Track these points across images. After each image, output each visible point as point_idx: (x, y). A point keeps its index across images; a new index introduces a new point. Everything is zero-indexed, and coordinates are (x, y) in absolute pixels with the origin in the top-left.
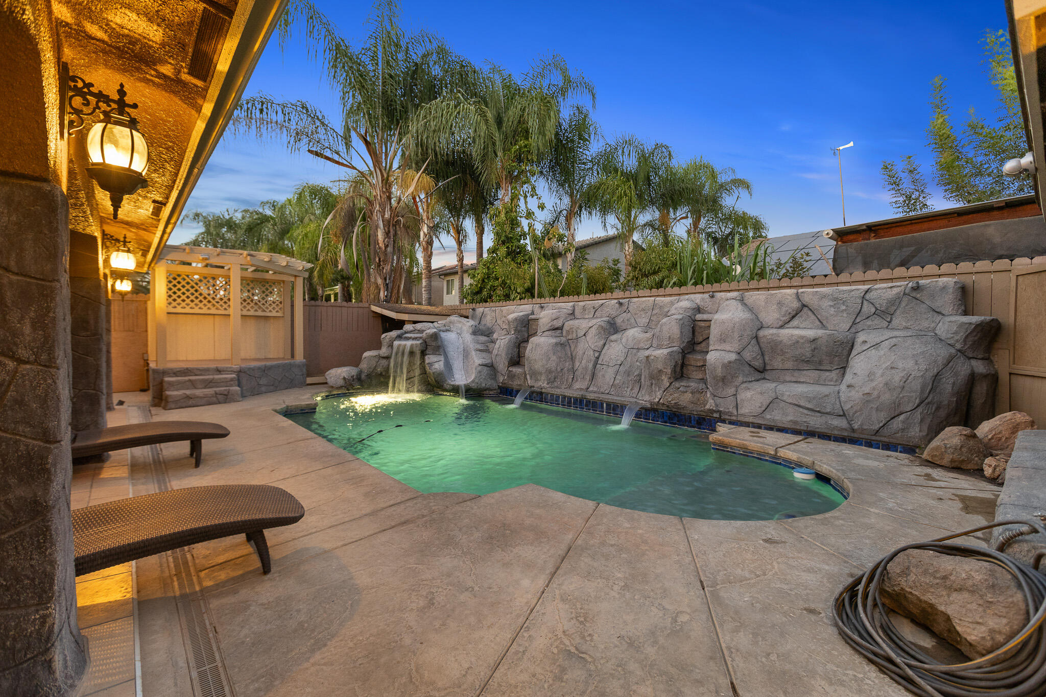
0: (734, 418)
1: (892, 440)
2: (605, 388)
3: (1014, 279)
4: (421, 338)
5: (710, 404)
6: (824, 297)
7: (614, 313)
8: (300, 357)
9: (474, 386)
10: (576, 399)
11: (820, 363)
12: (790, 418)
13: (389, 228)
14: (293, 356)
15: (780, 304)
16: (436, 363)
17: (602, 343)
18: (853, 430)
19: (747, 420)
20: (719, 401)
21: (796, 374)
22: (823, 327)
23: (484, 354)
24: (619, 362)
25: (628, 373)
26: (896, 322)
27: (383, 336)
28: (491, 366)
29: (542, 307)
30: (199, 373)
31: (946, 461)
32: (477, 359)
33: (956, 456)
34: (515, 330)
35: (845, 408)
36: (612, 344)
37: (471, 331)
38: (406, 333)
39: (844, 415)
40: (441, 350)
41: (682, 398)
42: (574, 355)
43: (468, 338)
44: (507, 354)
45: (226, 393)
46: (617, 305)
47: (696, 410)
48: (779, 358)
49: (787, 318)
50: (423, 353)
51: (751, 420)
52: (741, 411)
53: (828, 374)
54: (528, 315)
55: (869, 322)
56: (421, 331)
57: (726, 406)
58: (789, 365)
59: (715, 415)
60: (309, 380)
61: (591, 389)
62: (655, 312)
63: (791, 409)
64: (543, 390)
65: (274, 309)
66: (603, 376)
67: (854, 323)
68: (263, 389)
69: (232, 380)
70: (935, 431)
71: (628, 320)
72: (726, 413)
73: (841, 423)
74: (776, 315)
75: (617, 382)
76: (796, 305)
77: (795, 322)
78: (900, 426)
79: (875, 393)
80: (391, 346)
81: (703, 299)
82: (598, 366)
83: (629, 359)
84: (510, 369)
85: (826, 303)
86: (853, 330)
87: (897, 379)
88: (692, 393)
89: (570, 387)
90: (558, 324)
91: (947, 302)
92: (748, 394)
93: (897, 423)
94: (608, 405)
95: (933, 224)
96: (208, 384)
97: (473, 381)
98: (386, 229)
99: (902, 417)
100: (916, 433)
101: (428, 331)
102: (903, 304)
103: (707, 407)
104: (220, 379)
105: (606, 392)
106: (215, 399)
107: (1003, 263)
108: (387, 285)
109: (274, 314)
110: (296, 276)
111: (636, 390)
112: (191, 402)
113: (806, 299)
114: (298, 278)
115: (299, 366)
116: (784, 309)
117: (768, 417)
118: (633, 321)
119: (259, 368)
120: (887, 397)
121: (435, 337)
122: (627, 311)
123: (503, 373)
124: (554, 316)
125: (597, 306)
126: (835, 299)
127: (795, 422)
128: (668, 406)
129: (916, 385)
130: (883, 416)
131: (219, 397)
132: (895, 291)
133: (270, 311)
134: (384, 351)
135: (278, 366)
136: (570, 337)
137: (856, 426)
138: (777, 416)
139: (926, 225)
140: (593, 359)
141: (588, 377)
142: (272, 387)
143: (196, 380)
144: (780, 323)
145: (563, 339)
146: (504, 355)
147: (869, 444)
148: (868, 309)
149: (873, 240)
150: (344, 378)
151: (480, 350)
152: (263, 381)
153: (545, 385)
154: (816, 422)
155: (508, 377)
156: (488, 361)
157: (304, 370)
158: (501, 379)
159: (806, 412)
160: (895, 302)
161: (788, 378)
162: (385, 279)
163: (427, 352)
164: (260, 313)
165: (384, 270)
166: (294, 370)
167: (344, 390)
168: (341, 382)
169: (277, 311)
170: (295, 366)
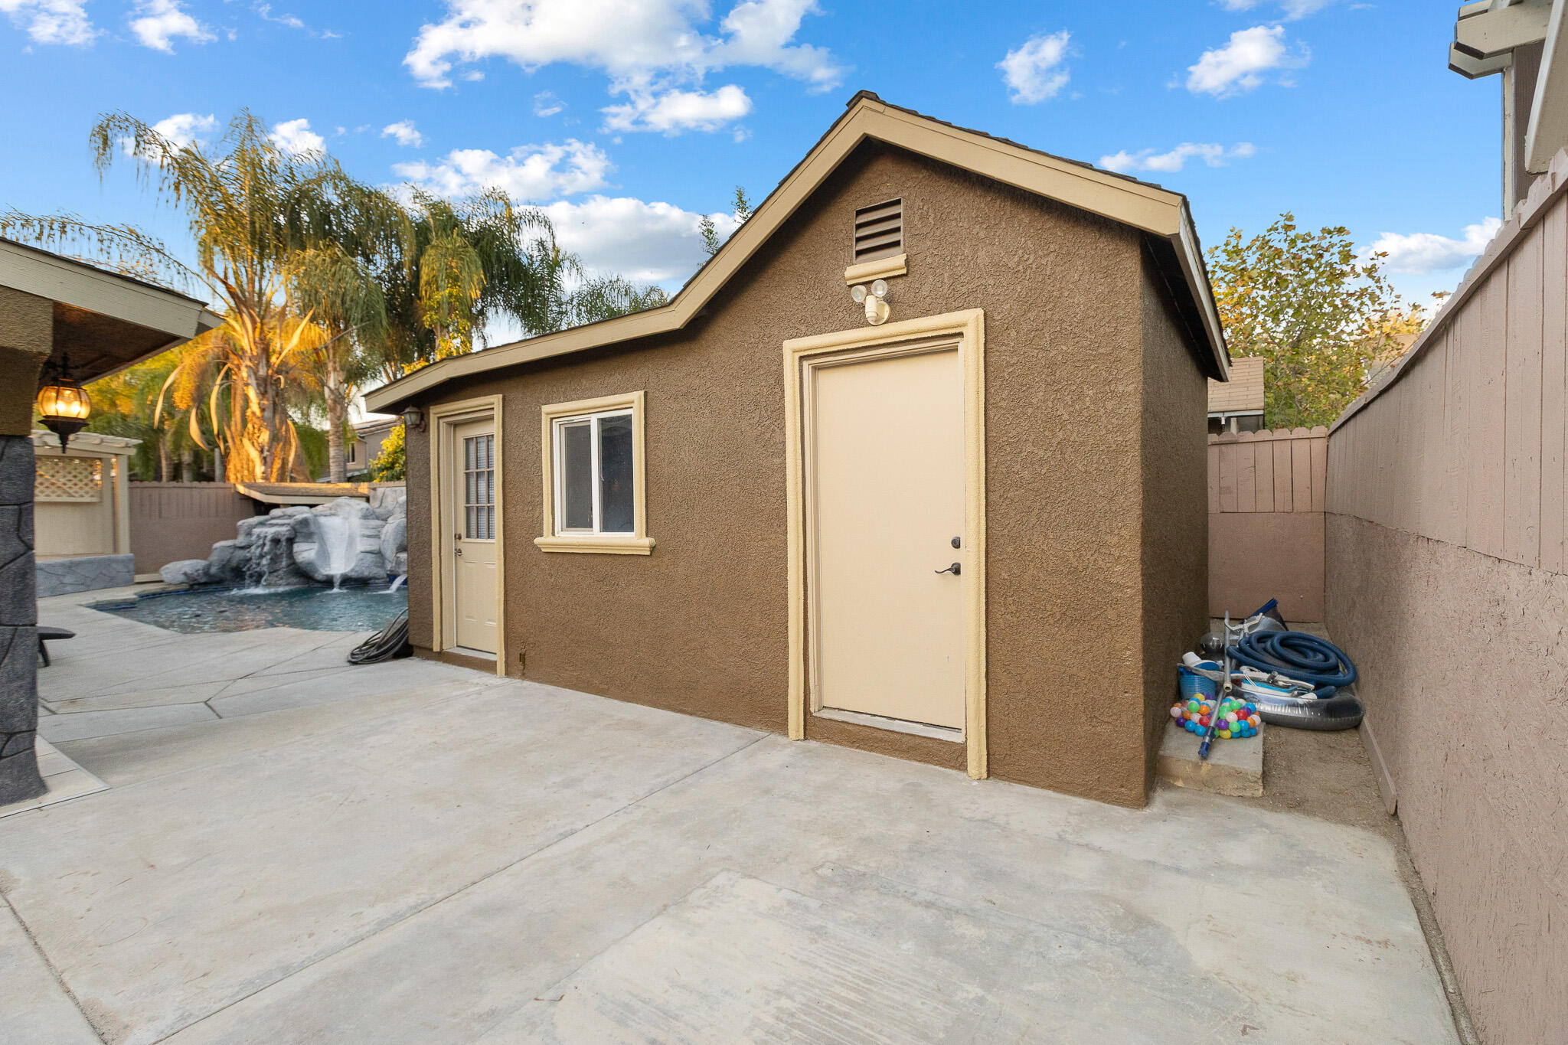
4: (289, 524)
8: (125, 551)
9: (353, 574)
13: (265, 387)
14: (116, 550)
16: (305, 552)
23: (372, 541)
27: (240, 523)
28: (379, 553)
32: (362, 545)
37: (360, 514)
38: (273, 518)
40: (316, 537)
43: (356, 522)
44: (394, 540)
50: (291, 541)
56: (290, 517)
60: (139, 578)
65: (87, 492)
68: (69, 588)
80: (249, 534)
84: (398, 555)
97: (352, 570)
98: (262, 389)
101: (297, 517)
108: (265, 458)
109: (87, 499)
110: (116, 455)
114: (119, 456)
115: (123, 562)
119: (63, 565)
121: (305, 522)
123: (391, 559)
133: (78, 495)
134: (241, 540)
135: (91, 562)
146: (391, 541)
150: (185, 574)
151: (369, 536)
152: (68, 579)
156: (375, 548)
157: (131, 567)
158: (389, 566)
163: (297, 540)
164: (65, 499)
165: (260, 440)
166: (115, 565)
167: (185, 586)
168: (182, 578)
169: (92, 496)
170: (117, 561)
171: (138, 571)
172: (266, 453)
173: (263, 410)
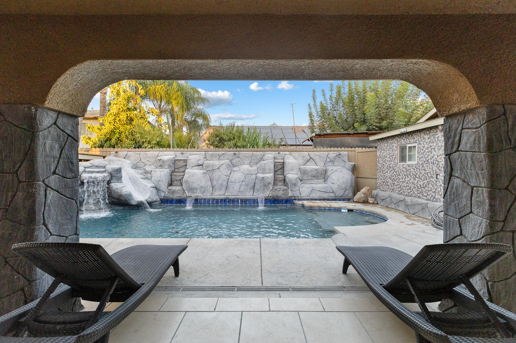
0: (300, 198)
1: (345, 198)
2: (235, 193)
3: (356, 153)
5: (290, 194)
6: (316, 155)
7: (231, 158)
9: (151, 200)
10: (221, 200)
11: (318, 177)
12: (318, 195)
15: (303, 157)
16: (123, 188)
17: (229, 172)
18: (336, 196)
19: (304, 198)
20: (293, 192)
21: (311, 181)
22: (317, 165)
23: (148, 181)
24: (242, 181)
25: (247, 185)
26: (336, 163)
28: (157, 188)
29: (182, 154)
31: (361, 201)
32: (149, 184)
33: (364, 199)
34: (169, 166)
35: (334, 190)
36: (234, 172)
37: (131, 166)
39: (333, 192)
41: (279, 193)
42: (211, 178)
46: (233, 154)
47: (284, 197)
48: (306, 176)
49: (305, 162)
51: (306, 198)
52: (302, 195)
53: (320, 180)
54: (174, 157)
55: (328, 164)
57: (297, 194)
58: (309, 178)
59: (293, 198)
61: (226, 194)
62: (253, 158)
63: (318, 192)
64: (199, 198)
66: (233, 187)
67: (325, 164)
70: (354, 194)
71: (239, 161)
72: (297, 197)
73: (332, 195)
74: (302, 161)
75: (241, 190)
76: (309, 158)
77: (308, 163)
78: (347, 193)
79: (341, 185)
81: (275, 154)
82: (229, 183)
83: (247, 179)
84: (170, 188)
85: (317, 157)
86: (325, 166)
87: (345, 180)
88: (283, 191)
89: (212, 194)
90: (200, 163)
91: (346, 159)
92: (304, 189)
93: (346, 193)
94: (242, 200)
95: (334, 136)
99: (347, 191)
100: (351, 195)
101: (111, 167)
102: (337, 159)
103: (290, 195)
105: (236, 195)
107: (353, 149)
111: (252, 192)
113: (312, 156)
116: (305, 159)
117: (311, 196)
118: (242, 162)
120: (344, 186)
122: (238, 157)
123: (164, 191)
124: (198, 159)
125: (220, 154)
126: (320, 156)
127: (320, 197)
128: (273, 197)
129: (349, 182)
130: (343, 191)
132: (335, 154)
136: (208, 170)
137: (337, 195)
138: (314, 195)
139: (335, 136)
140: (226, 180)
141: (224, 189)
144: (304, 164)
145: (205, 171)
147: (339, 200)
148: (328, 160)
149: (323, 139)
151: (144, 178)
153: (200, 195)
154: (326, 196)
155: (169, 192)
156: (153, 185)
158: (163, 195)
159: (322, 193)
160: (335, 158)
161: (309, 183)
163: (112, 181)
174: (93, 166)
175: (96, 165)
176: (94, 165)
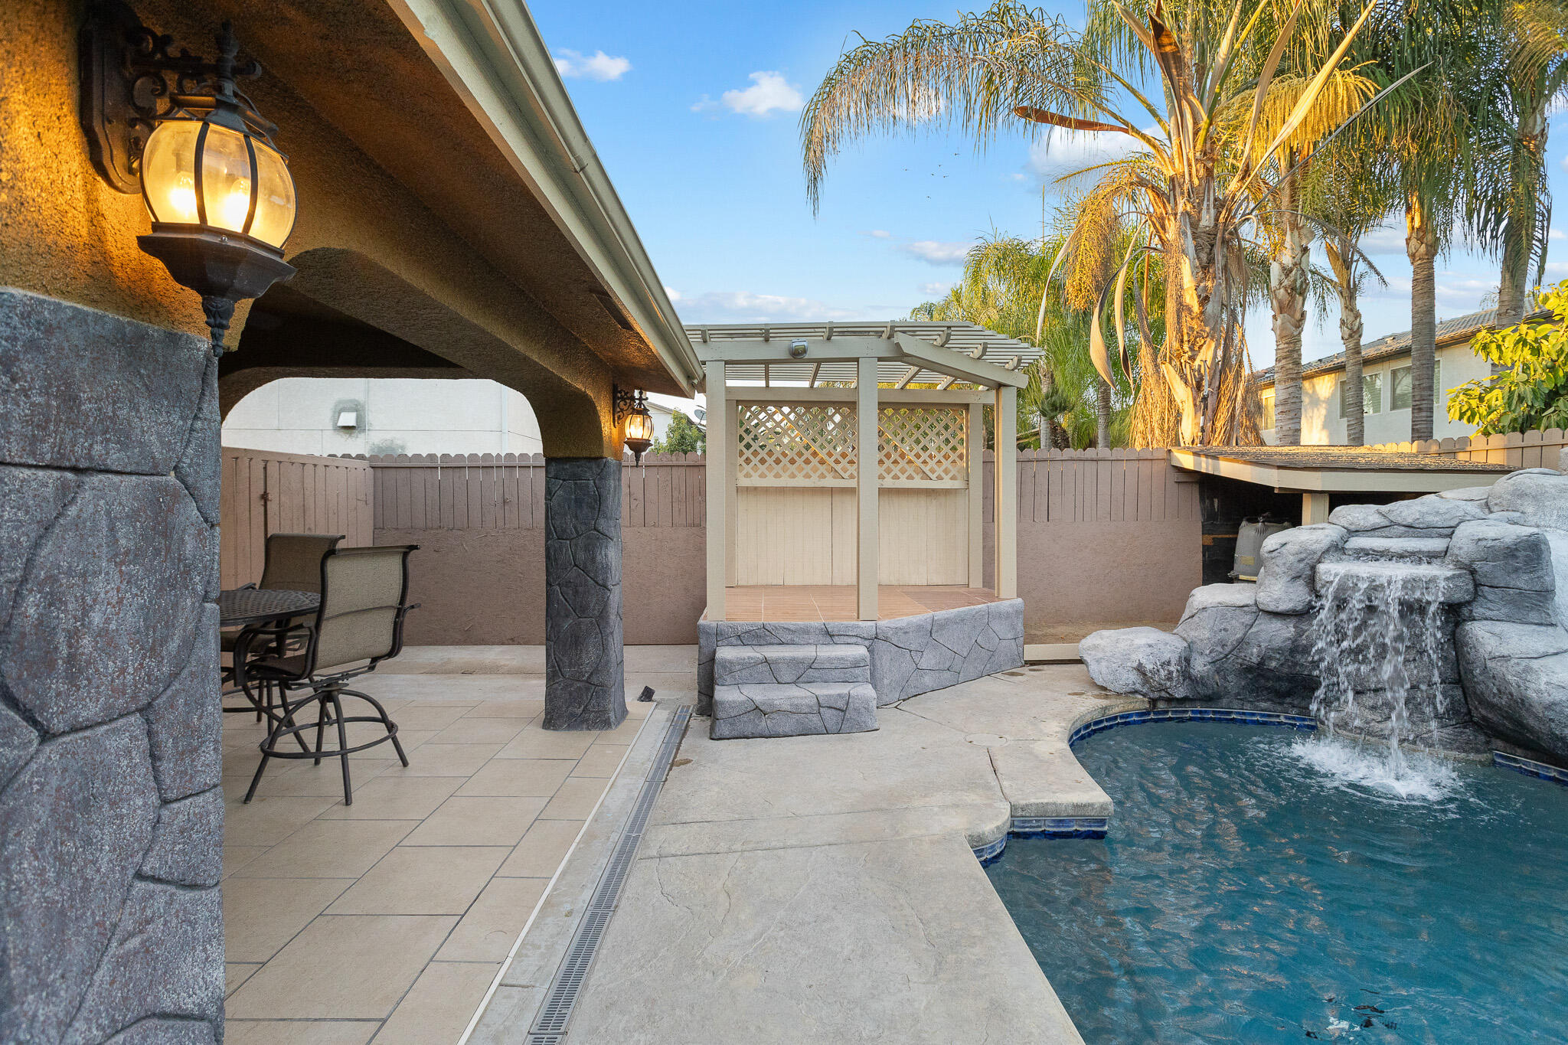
4: (1436, 554)
8: (1009, 596)
30: (788, 637)
38: (1353, 532)
40: (1553, 605)
45: (841, 704)
50: (1455, 613)
60: (1032, 653)
65: (946, 471)
68: (928, 680)
69: (856, 664)
80: (1304, 577)
96: (805, 672)
101: (1474, 532)
104: (830, 660)
106: (815, 719)
108: (1205, 399)
109: (947, 484)
110: (1000, 386)
112: (764, 724)
114: (1003, 390)
115: (1008, 616)
119: (919, 628)
131: (827, 714)
133: (939, 478)
134: (1277, 591)
142: (947, 675)
143: (776, 661)
150: (1140, 669)
152: (928, 660)
157: (1020, 627)
162: (1199, 387)
163: (1478, 610)
164: (918, 483)
165: (1197, 362)
166: (996, 626)
167: (1140, 704)
168: (1132, 679)
169: (953, 478)
170: (1000, 616)
171: (1030, 639)
172: (1206, 390)
173: (1204, 300)
174: (1393, 524)
175: (1410, 520)
176: (1400, 520)
